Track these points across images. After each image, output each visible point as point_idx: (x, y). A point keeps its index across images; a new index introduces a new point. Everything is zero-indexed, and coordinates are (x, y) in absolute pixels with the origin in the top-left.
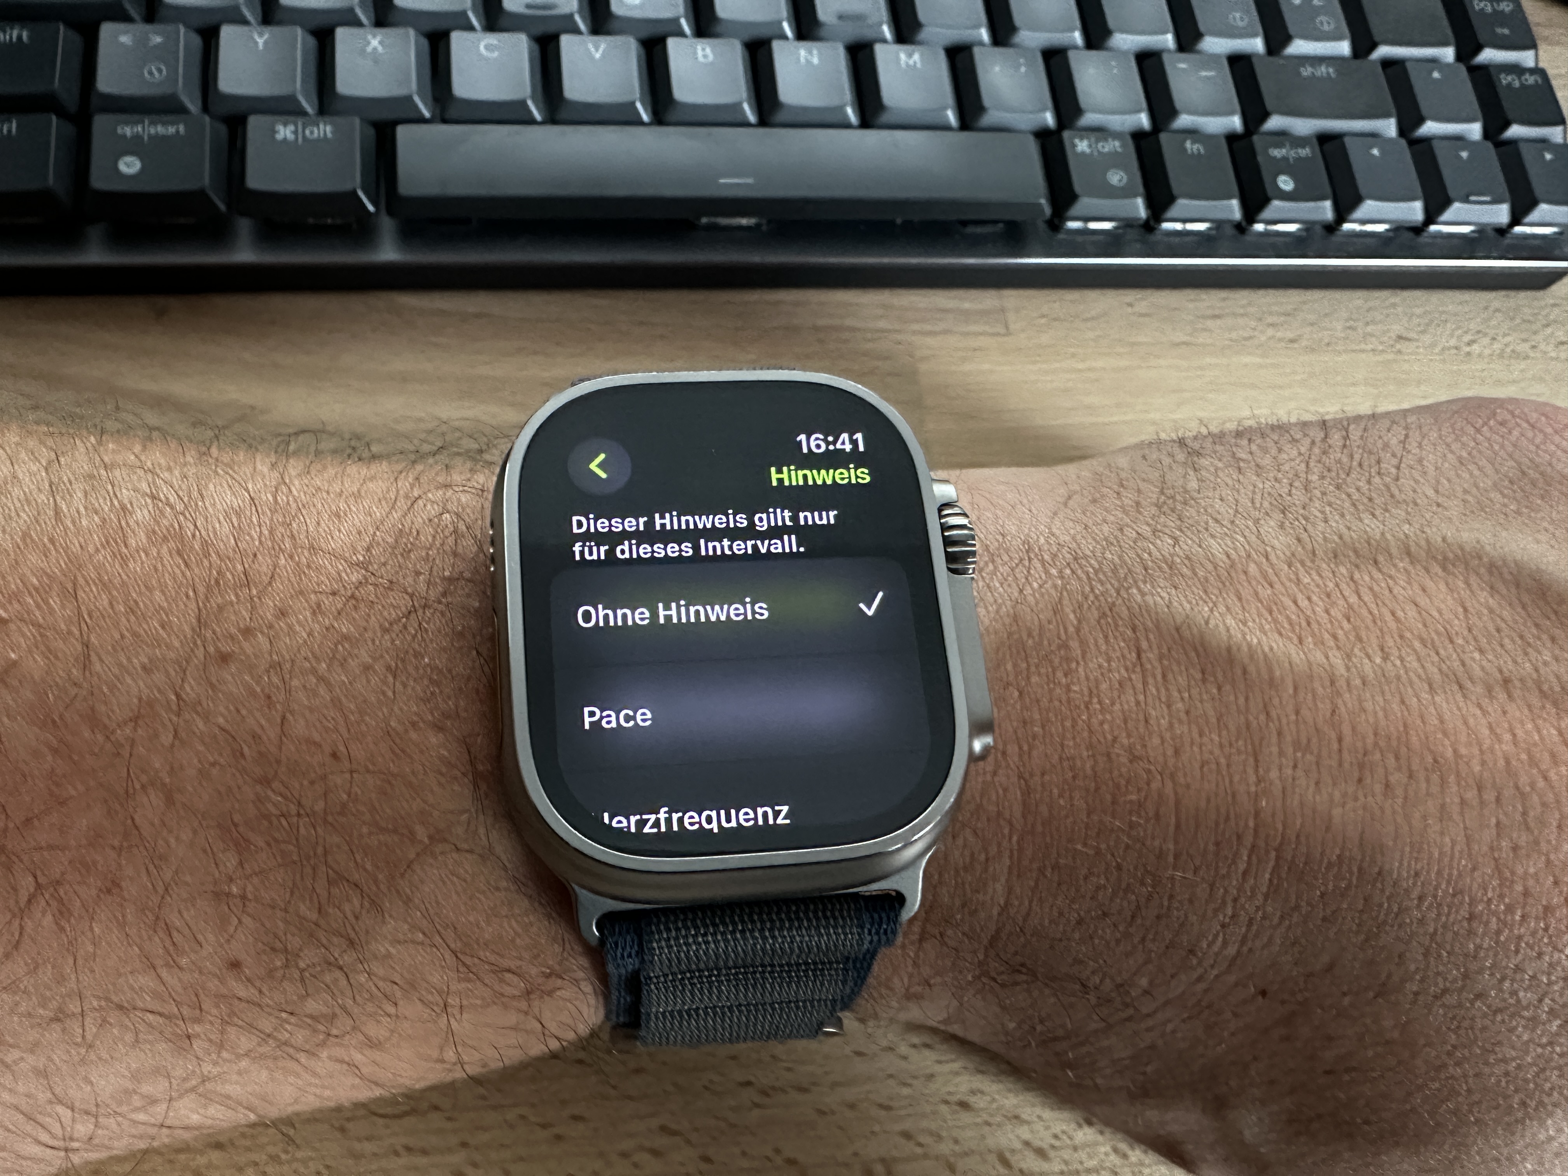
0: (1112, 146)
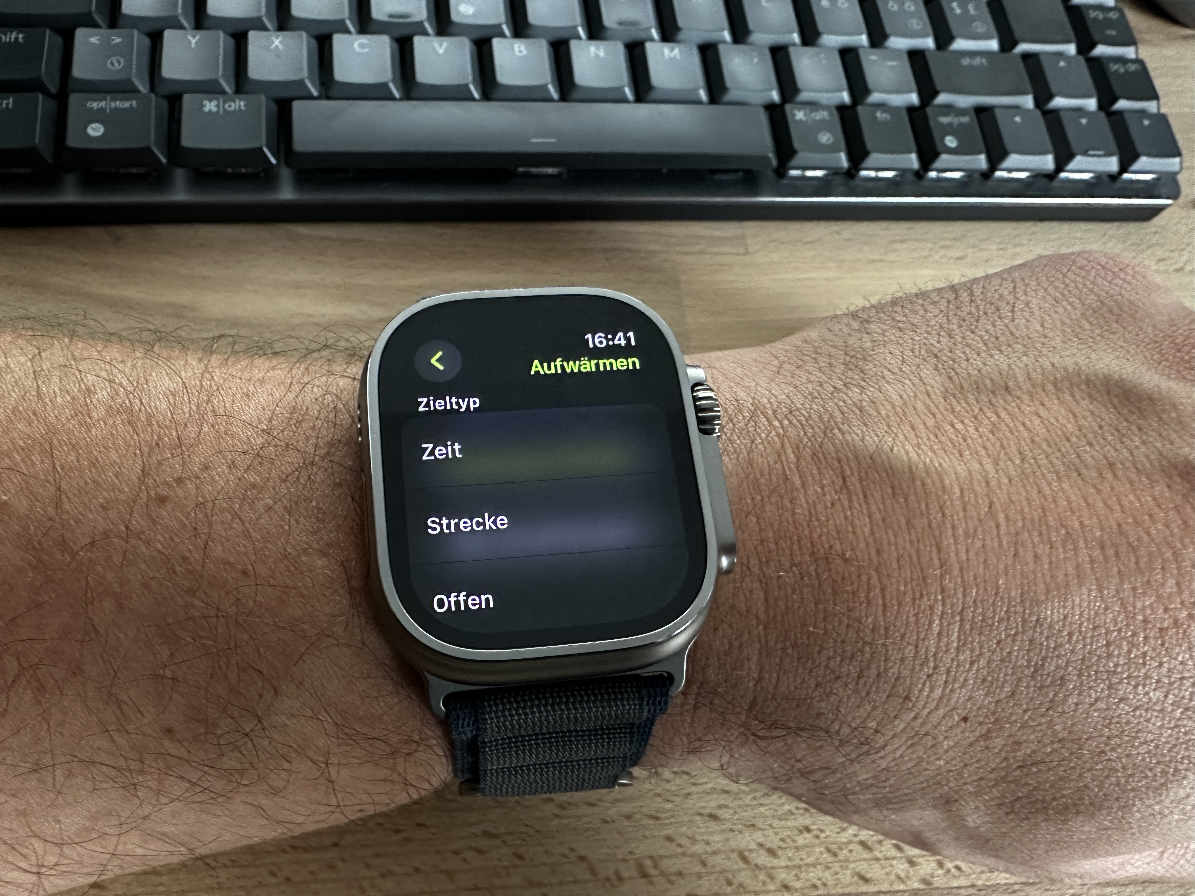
0: (821, 115)
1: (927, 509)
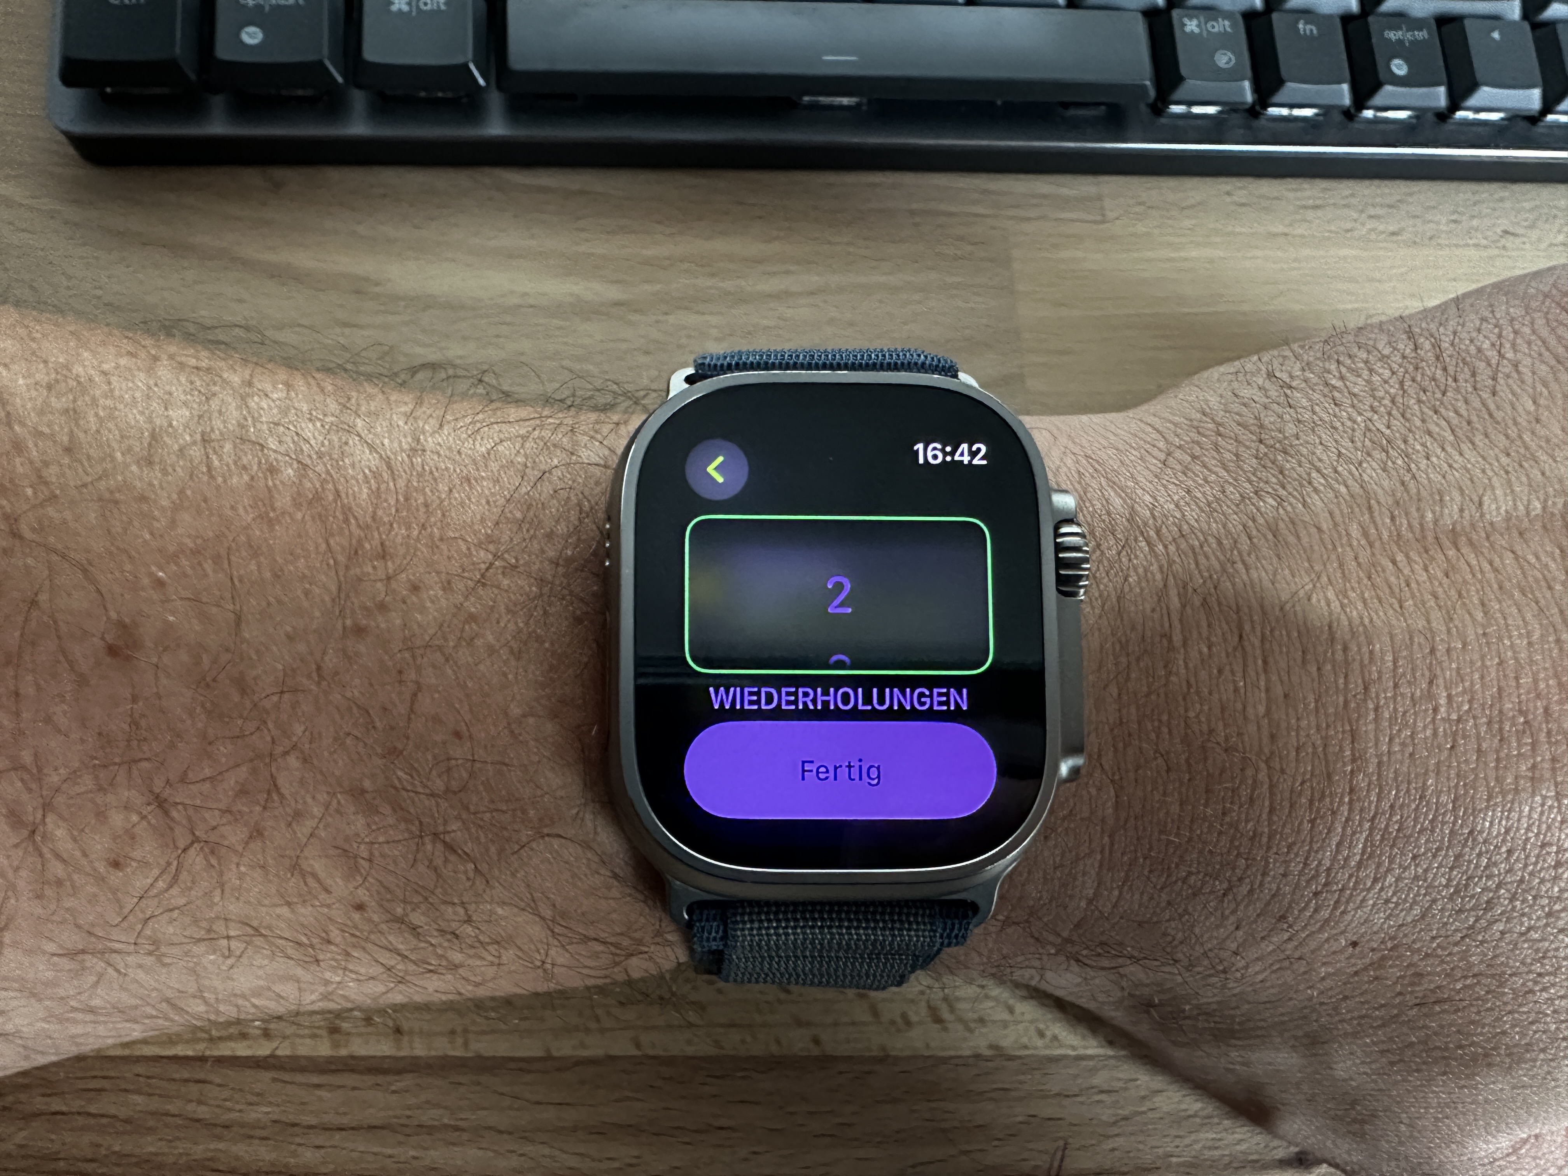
1: (1346, 683)
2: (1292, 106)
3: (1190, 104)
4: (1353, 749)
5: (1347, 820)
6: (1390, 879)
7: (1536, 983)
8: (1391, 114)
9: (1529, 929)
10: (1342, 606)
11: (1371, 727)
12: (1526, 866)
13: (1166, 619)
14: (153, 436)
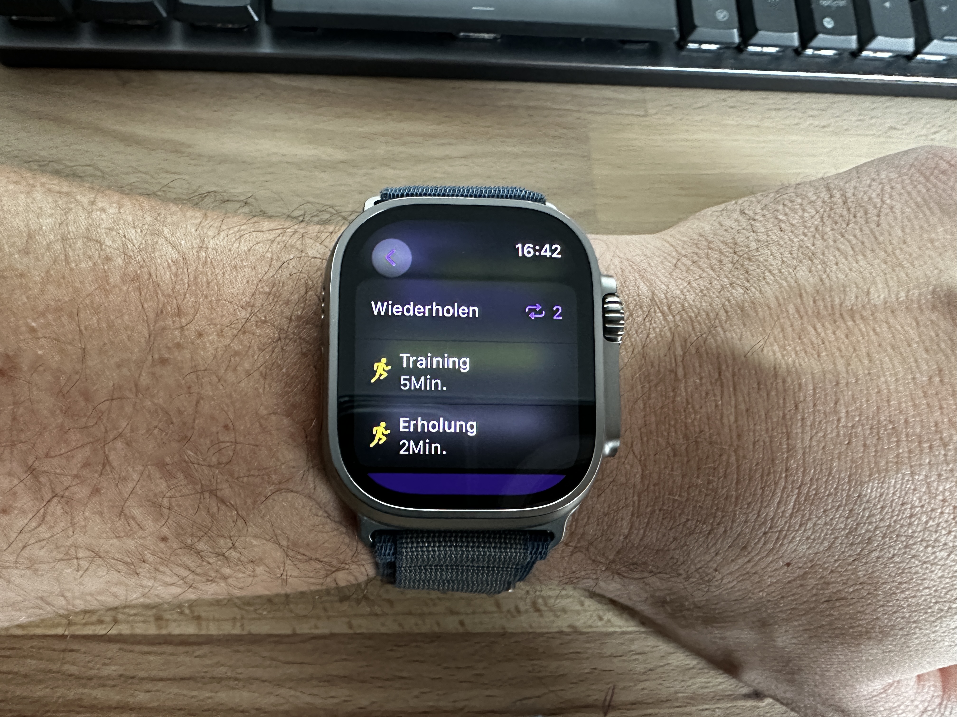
1: (784, 403)
2: (762, 46)
3: (701, 43)
4: (788, 444)
5: (784, 488)
6: (810, 525)
7: (898, 588)
8: (823, 52)
9: (894, 555)
10: (783, 356)
11: (799, 431)
12: (892, 517)
13: (673, 361)
14: (30, 236)
